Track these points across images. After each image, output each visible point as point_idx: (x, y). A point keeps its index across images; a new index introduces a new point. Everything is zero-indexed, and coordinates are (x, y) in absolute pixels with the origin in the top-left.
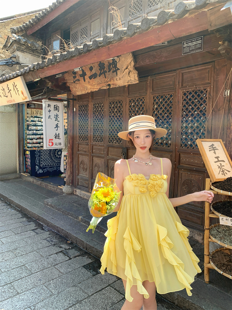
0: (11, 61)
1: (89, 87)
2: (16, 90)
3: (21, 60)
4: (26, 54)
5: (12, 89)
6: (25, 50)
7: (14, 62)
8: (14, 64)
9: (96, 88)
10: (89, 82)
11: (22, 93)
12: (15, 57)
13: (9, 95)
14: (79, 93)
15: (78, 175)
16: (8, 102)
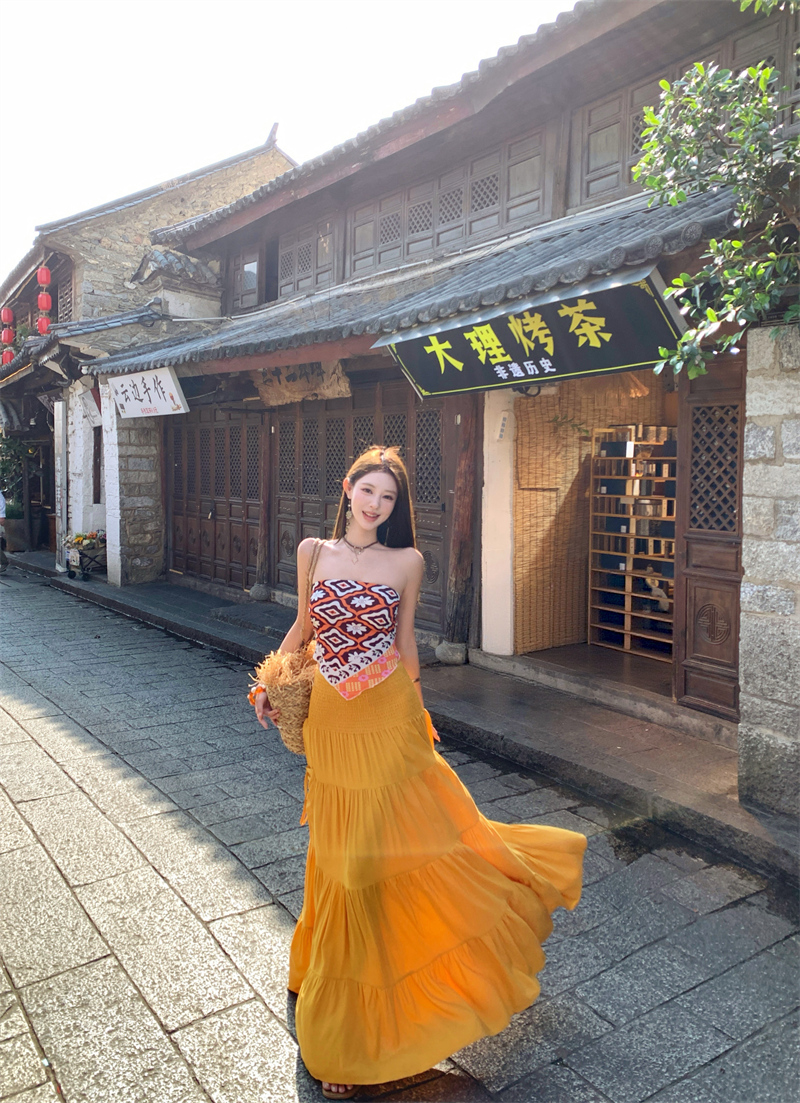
0: (150, 312)
1: (288, 394)
2: (159, 389)
3: (173, 310)
4: (182, 295)
5: (152, 388)
6: (181, 287)
7: (156, 314)
8: (157, 320)
9: (298, 398)
10: (286, 387)
11: (172, 398)
12: (160, 304)
13: (145, 397)
14: (273, 403)
15: (279, 561)
16: (143, 411)
